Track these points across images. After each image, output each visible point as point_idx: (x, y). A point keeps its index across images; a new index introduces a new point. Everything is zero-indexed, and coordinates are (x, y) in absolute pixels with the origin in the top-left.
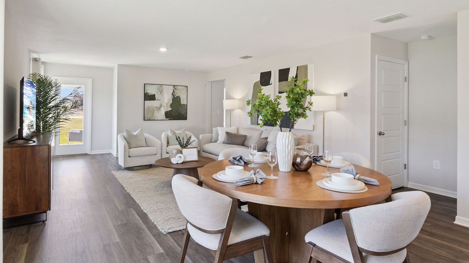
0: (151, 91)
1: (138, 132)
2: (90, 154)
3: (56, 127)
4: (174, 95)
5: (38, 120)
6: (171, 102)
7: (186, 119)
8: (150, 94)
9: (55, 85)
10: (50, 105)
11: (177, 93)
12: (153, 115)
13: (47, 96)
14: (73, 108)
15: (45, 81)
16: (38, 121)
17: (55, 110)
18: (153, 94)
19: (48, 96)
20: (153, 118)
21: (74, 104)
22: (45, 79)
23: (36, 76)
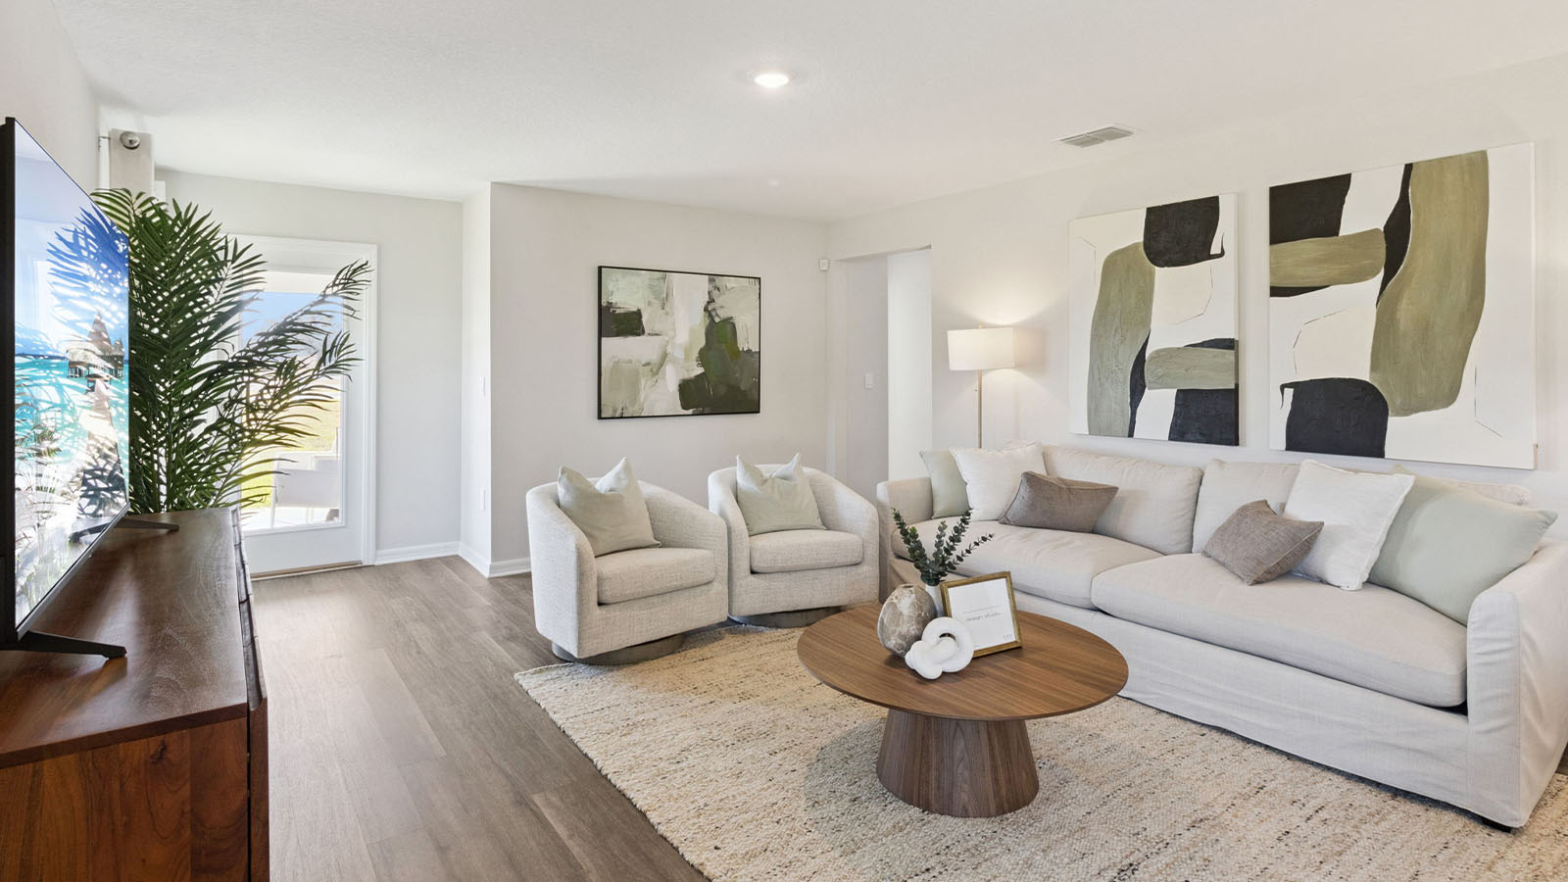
0: (625, 295)
1: (618, 478)
2: (373, 566)
3: (245, 473)
4: (713, 313)
5: (142, 440)
6: (702, 343)
7: (759, 412)
8: (622, 311)
9: (230, 257)
10: (204, 360)
11: (722, 307)
12: (634, 399)
13: (190, 310)
14: (323, 374)
15: (177, 229)
16: (143, 445)
17: (234, 386)
18: (635, 309)
19: (197, 310)
20: (636, 408)
21: (331, 351)
22: (179, 215)
23: (130, 203)
